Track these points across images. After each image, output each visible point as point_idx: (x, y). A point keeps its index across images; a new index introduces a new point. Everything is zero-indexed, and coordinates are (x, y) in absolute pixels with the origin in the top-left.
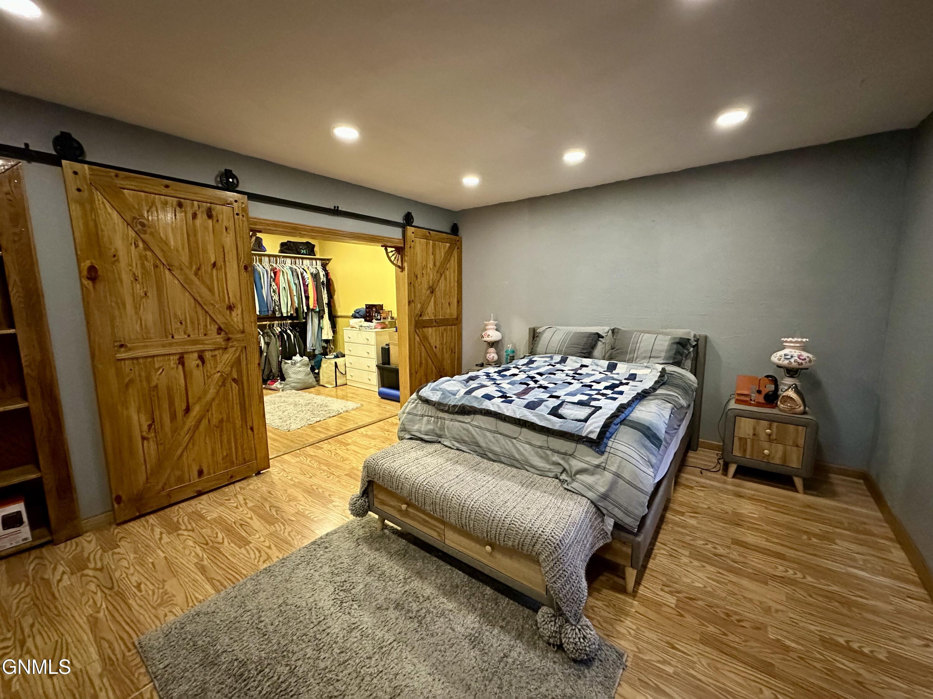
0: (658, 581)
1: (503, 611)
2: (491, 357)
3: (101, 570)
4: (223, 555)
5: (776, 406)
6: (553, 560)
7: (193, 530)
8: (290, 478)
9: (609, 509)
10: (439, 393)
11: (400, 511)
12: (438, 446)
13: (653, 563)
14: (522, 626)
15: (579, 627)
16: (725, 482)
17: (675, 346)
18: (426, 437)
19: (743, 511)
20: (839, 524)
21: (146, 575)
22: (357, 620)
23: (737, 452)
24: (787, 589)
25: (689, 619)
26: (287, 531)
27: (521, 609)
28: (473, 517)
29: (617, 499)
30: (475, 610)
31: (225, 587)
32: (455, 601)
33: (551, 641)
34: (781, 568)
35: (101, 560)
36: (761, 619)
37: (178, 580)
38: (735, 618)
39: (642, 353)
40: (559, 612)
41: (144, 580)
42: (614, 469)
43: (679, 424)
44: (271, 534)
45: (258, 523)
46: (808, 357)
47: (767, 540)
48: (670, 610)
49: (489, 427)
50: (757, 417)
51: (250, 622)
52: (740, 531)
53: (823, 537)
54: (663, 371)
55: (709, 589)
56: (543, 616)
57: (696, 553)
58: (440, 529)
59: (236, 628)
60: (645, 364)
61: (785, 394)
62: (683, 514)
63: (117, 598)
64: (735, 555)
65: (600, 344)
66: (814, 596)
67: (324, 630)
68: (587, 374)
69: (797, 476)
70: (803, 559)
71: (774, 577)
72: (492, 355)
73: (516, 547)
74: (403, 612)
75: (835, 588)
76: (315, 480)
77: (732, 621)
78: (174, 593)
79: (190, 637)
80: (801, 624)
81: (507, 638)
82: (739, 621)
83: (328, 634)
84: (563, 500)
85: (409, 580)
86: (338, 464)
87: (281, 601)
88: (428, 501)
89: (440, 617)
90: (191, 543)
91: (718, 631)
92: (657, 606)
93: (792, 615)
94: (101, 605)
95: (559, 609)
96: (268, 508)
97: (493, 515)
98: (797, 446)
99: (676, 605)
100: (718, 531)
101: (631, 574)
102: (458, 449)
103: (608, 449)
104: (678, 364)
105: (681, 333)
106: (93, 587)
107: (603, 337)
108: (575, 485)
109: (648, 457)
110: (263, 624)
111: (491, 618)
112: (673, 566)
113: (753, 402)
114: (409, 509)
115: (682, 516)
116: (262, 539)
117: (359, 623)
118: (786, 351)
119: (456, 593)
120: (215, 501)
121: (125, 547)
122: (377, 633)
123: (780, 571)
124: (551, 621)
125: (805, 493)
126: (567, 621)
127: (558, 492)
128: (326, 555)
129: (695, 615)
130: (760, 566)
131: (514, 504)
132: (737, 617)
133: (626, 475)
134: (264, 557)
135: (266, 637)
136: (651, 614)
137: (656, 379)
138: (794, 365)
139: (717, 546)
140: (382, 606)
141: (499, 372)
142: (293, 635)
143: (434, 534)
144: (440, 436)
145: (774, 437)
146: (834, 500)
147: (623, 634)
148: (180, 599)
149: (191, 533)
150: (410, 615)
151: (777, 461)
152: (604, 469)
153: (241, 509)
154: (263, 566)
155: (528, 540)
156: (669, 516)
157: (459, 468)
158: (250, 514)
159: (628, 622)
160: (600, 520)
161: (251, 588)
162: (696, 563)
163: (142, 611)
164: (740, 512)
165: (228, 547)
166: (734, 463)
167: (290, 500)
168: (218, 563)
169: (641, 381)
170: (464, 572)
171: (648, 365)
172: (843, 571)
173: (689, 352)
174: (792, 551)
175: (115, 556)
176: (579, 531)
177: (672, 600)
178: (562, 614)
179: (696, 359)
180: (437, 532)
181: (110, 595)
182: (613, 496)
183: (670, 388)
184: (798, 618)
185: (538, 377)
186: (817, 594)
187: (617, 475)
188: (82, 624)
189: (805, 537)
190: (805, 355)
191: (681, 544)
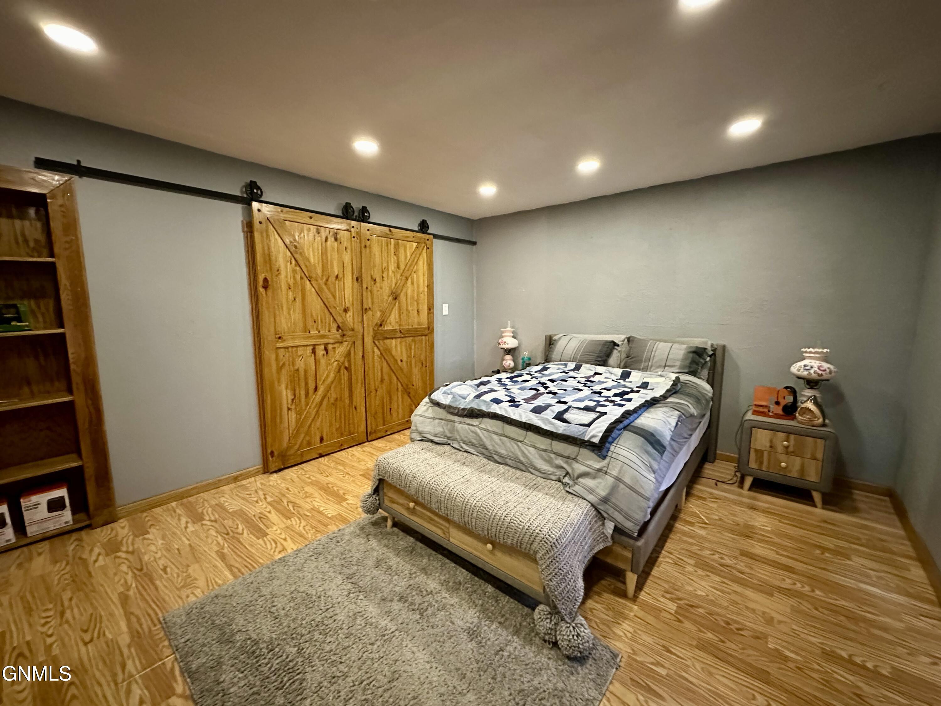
0: (659, 587)
1: (502, 608)
2: (508, 364)
3: (132, 553)
4: (242, 544)
5: (794, 418)
6: (549, 558)
7: (215, 521)
8: (307, 476)
9: (610, 512)
10: (450, 397)
11: (408, 509)
12: (447, 448)
13: (657, 571)
14: (520, 624)
15: (574, 625)
16: (740, 495)
17: (691, 355)
18: (436, 439)
19: (757, 524)
20: (856, 541)
21: (172, 560)
22: (363, 609)
23: (753, 465)
24: (793, 602)
25: (688, 625)
26: (302, 525)
27: (521, 607)
28: (475, 515)
29: (618, 503)
30: (476, 606)
31: (243, 574)
32: (457, 597)
33: (547, 637)
34: (788, 581)
35: (133, 544)
36: (760, 629)
37: (201, 566)
38: (734, 626)
39: (656, 362)
40: (554, 611)
41: (169, 564)
42: (615, 473)
43: (690, 433)
44: (287, 527)
45: (275, 517)
46: (829, 368)
47: (777, 553)
48: (669, 616)
49: (495, 429)
50: (774, 429)
51: (264, 606)
52: (749, 543)
53: (837, 552)
54: (677, 381)
55: (711, 597)
56: (540, 613)
57: (702, 562)
58: (445, 526)
59: (251, 611)
60: (660, 373)
61: (803, 406)
62: (692, 524)
63: (146, 579)
64: (741, 566)
65: (615, 352)
66: (821, 609)
67: (331, 617)
68: (599, 381)
69: (814, 490)
70: (812, 572)
71: (780, 590)
72: (509, 362)
73: (515, 546)
74: (407, 605)
75: (843, 603)
76: (331, 479)
77: (731, 629)
78: (197, 577)
79: (208, 616)
80: (803, 636)
81: (505, 633)
82: (738, 629)
83: (335, 621)
84: (563, 503)
85: (414, 575)
86: (354, 464)
87: (292, 589)
88: (434, 499)
89: (441, 611)
90: (213, 532)
91: (716, 639)
92: (656, 611)
93: (794, 627)
94: (131, 585)
95: (555, 607)
96: (286, 503)
97: (494, 514)
98: (816, 459)
99: (676, 612)
100: (727, 542)
101: (632, 579)
102: (466, 451)
103: (610, 454)
104: (693, 373)
105: (698, 342)
106: (124, 568)
107: (618, 345)
108: (577, 488)
109: (650, 463)
110: (275, 608)
111: (490, 614)
112: (677, 574)
113: (771, 414)
114: (416, 507)
115: (692, 526)
116: (279, 532)
117: (364, 613)
118: (806, 362)
119: (459, 589)
120: (237, 495)
121: (154, 534)
122: (380, 622)
123: (787, 584)
124: (547, 618)
125: (823, 508)
126: (563, 620)
127: (560, 494)
128: (338, 549)
129: (695, 622)
130: (764, 577)
131: (516, 504)
132: (737, 626)
133: (627, 480)
134: (280, 548)
135: (278, 620)
136: (650, 619)
137: (668, 387)
138: (814, 376)
139: (725, 557)
140: (386, 598)
141: (511, 378)
142: (303, 619)
143: (439, 532)
144: (449, 439)
145: (791, 449)
146: (853, 516)
147: (620, 636)
148: (201, 583)
149: (213, 524)
150: (413, 607)
151: (795, 474)
152: (606, 473)
153: (261, 504)
154: (278, 556)
155: (526, 539)
156: (678, 525)
157: (465, 468)
158: (269, 508)
159: (626, 626)
160: (600, 523)
161: (267, 576)
162: (700, 572)
163: (167, 592)
164: (752, 524)
165: (247, 537)
166: (750, 475)
167: (307, 497)
168: (237, 551)
169: (652, 389)
170: (467, 570)
171: (662, 373)
172: (853, 586)
173: (706, 362)
174: (800, 564)
175: (145, 541)
176: (576, 532)
177: (672, 607)
178: (558, 613)
179: (713, 369)
180: (442, 529)
181: (139, 576)
182: (613, 500)
183: (683, 396)
184: (800, 629)
185: (549, 384)
186: (823, 608)
187: (618, 479)
188: (114, 600)
189: (818, 552)
190: (825, 365)
191: (687, 553)
